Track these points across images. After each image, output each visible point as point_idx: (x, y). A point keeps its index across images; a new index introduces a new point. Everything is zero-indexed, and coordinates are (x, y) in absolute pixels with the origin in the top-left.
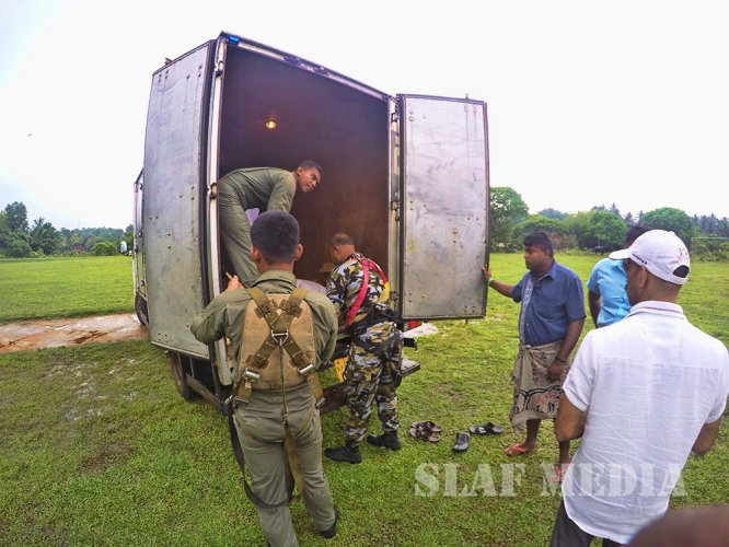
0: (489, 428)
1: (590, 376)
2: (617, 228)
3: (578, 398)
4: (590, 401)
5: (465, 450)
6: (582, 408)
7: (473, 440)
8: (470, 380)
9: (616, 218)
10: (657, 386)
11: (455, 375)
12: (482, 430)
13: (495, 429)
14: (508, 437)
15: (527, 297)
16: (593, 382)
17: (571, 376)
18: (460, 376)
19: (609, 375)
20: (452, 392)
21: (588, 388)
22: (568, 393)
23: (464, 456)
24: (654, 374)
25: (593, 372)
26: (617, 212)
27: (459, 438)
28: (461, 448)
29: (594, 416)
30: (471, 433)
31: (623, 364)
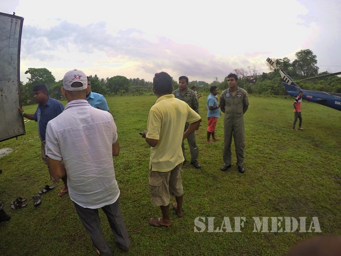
0: (47, 188)
1: (56, 142)
2: (97, 85)
3: (55, 155)
4: (61, 155)
5: (40, 203)
6: (59, 159)
7: (42, 197)
8: (33, 169)
9: (96, 81)
10: (87, 136)
11: (25, 169)
12: (44, 191)
13: (51, 188)
14: (57, 188)
15: (39, 117)
16: (58, 145)
17: (47, 147)
18: (28, 169)
19: (65, 139)
20: (26, 178)
21: (57, 149)
22: (49, 155)
23: (41, 206)
24: (84, 131)
25: (56, 140)
26: (97, 78)
27: (35, 199)
28: (38, 202)
29: (66, 160)
30: (40, 194)
31: (69, 131)
